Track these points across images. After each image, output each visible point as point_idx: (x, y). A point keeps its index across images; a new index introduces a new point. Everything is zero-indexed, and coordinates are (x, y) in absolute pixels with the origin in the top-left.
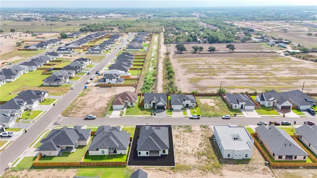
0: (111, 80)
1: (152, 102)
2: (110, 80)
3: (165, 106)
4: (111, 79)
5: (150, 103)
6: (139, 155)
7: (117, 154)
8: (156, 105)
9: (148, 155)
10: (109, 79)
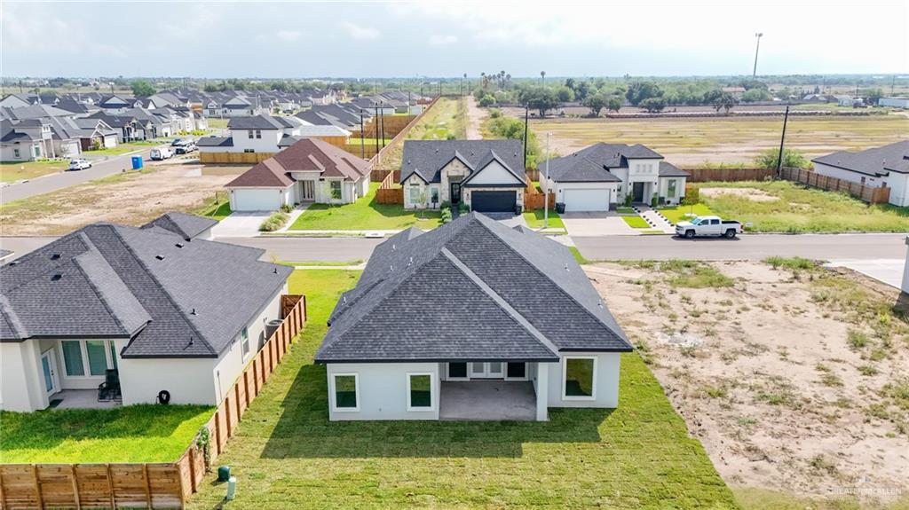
0: (259, 137)
1: (444, 175)
2: (251, 137)
3: (520, 191)
4: (258, 132)
5: (437, 179)
6: (337, 413)
7: (125, 404)
8: (467, 186)
9: (431, 412)
10: (246, 133)
